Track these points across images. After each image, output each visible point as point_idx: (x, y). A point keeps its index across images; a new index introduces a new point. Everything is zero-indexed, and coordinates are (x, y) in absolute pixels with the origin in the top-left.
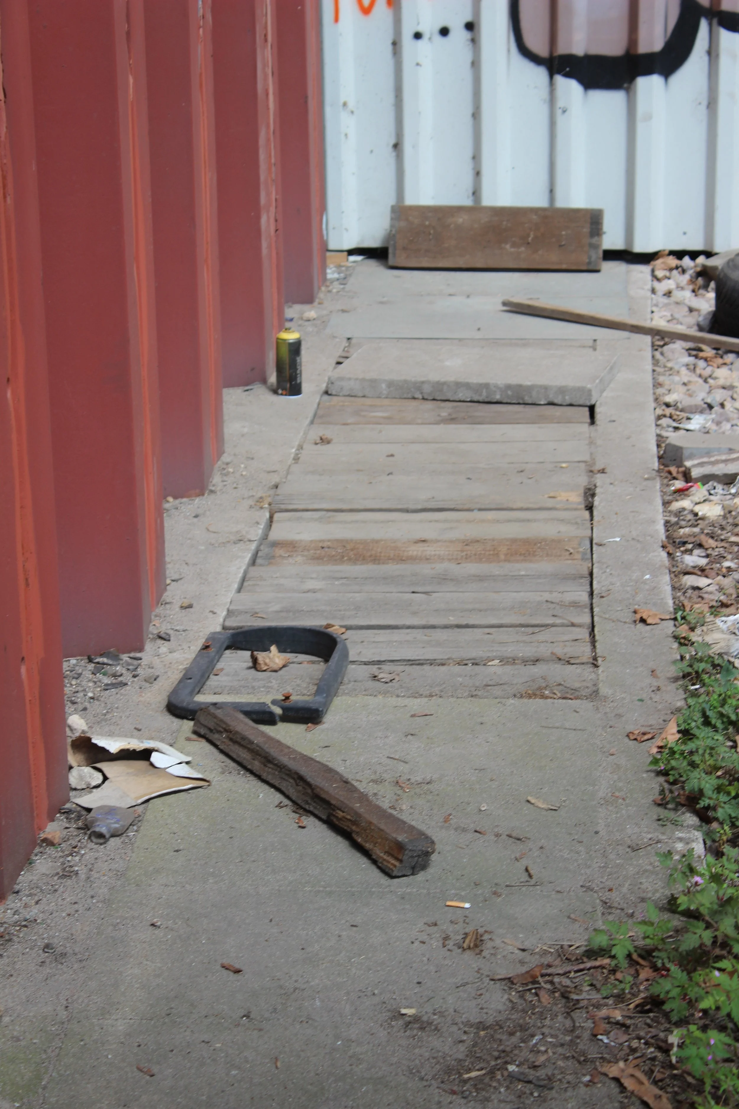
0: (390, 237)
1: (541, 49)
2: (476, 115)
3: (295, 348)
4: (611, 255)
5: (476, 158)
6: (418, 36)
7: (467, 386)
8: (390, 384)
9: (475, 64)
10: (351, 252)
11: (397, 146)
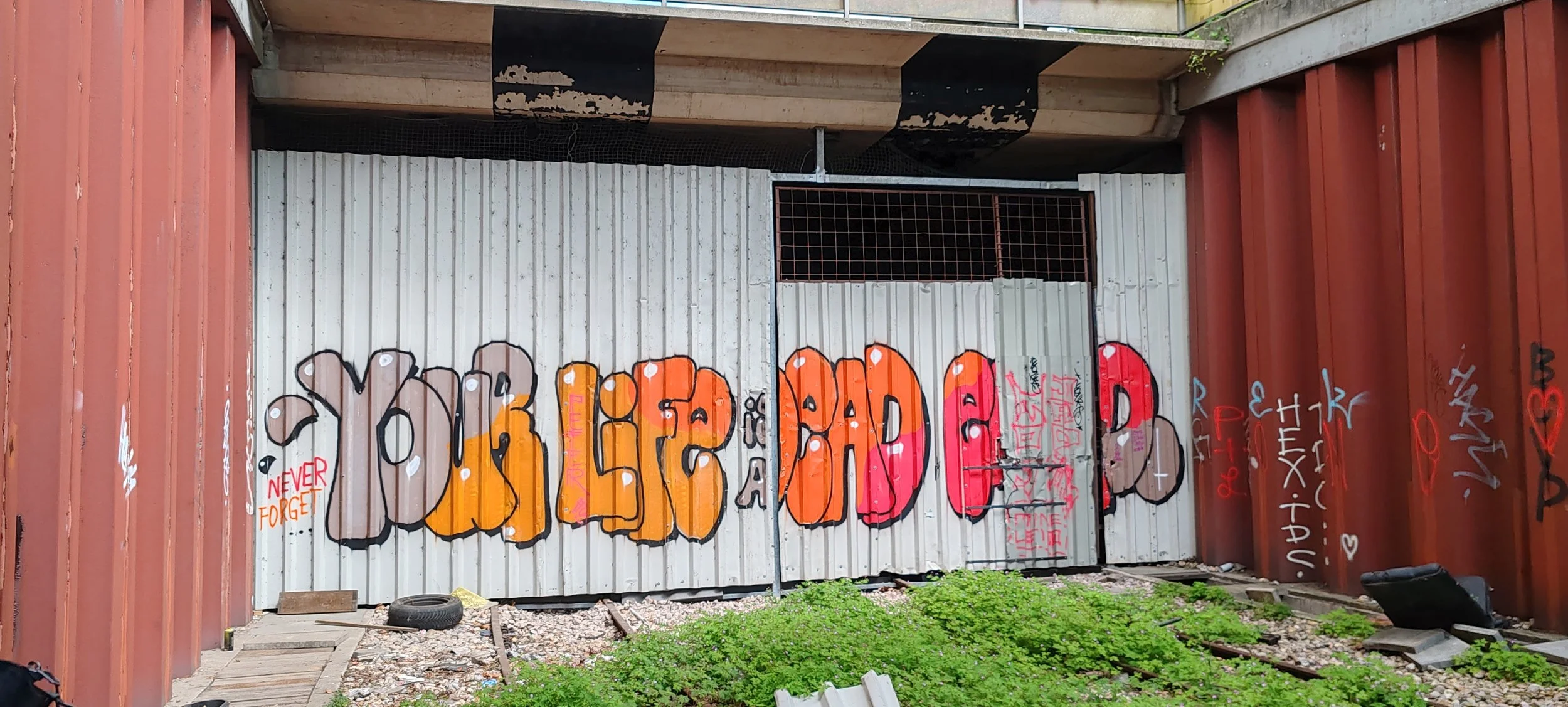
0: (279, 604)
1: (335, 536)
2: (312, 560)
3: (232, 634)
4: (360, 607)
5: (312, 575)
6: (291, 534)
7: (292, 643)
8: (265, 645)
9: (312, 543)
10: (264, 610)
11: (283, 572)
